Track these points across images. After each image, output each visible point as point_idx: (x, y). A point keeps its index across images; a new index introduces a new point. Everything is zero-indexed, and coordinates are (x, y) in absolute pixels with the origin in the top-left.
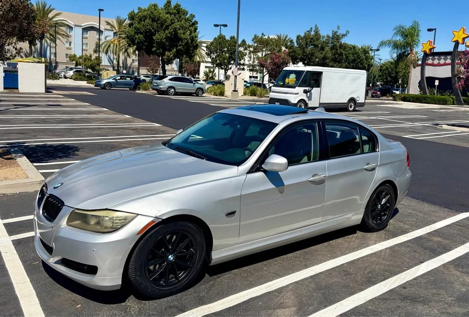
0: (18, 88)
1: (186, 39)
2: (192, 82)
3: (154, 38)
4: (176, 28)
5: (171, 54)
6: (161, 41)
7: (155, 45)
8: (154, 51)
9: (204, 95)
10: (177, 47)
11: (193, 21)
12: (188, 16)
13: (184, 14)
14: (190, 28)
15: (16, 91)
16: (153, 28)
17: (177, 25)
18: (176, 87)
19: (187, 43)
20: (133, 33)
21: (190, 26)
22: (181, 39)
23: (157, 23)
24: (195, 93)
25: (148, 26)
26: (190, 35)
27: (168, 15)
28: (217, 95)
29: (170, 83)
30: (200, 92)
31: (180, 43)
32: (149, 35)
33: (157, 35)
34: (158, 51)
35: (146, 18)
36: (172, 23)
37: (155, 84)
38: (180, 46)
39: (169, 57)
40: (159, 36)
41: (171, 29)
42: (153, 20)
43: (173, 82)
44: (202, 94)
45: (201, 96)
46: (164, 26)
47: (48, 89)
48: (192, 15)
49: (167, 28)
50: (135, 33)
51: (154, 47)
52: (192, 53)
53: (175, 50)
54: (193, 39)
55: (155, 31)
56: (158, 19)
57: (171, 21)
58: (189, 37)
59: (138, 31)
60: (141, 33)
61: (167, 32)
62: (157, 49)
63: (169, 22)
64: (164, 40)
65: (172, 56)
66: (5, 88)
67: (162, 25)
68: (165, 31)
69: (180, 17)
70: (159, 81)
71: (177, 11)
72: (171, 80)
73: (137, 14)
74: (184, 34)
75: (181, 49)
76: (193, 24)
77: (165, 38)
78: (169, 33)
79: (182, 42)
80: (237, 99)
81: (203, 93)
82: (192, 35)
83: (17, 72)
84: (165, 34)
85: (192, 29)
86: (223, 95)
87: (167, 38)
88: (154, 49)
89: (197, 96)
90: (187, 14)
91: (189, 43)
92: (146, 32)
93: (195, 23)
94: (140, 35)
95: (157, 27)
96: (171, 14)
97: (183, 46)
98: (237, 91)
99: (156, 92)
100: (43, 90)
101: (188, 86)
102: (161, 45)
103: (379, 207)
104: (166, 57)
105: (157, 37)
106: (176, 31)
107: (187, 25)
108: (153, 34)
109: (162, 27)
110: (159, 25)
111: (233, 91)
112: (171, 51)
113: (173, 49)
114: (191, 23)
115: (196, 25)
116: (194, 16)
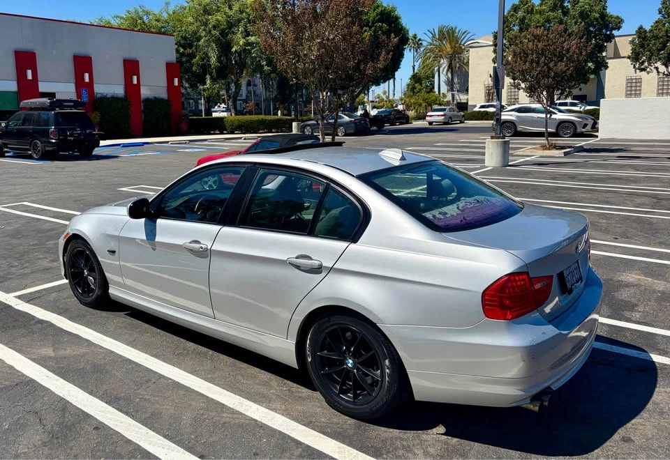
103: (350, 362)
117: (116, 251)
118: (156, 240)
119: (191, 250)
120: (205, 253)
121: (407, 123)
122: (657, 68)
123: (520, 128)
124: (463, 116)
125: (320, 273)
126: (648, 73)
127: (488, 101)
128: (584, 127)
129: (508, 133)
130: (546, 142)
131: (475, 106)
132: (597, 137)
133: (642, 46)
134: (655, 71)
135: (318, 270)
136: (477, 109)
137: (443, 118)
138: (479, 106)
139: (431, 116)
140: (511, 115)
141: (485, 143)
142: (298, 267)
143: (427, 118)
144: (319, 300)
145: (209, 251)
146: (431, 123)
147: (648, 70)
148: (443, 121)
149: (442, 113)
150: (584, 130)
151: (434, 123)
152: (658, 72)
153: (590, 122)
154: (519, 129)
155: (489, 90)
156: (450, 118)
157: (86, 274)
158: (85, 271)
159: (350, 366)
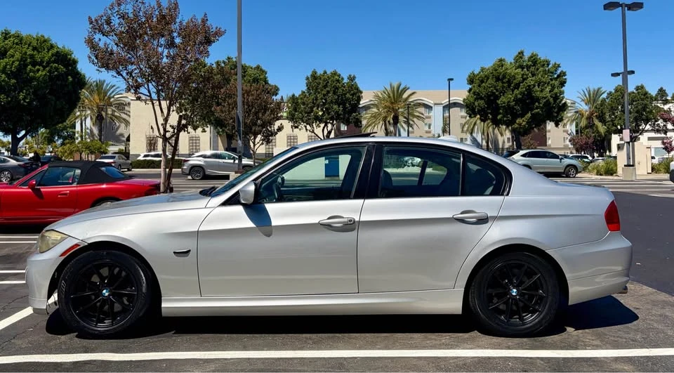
0: (338, 176)
1: (545, 98)
2: (558, 157)
3: (499, 102)
4: (529, 86)
5: (523, 121)
6: (509, 105)
7: (501, 111)
8: (500, 120)
9: (578, 175)
10: (532, 110)
11: (559, 72)
12: (550, 66)
13: (544, 65)
14: (551, 83)
15: (337, 178)
16: (497, 90)
17: (531, 81)
18: (533, 166)
19: (548, 103)
20: (472, 100)
21: (551, 80)
22: (538, 100)
23: (503, 83)
24: (564, 173)
25: (490, 88)
26: (550, 91)
27: (519, 70)
28: (601, 175)
29: (525, 160)
30: (572, 171)
31: (537, 104)
32: (491, 100)
33: (502, 97)
34: (505, 119)
35: (488, 78)
36: (524, 79)
38: (537, 108)
39: (520, 124)
40: (505, 99)
41: (522, 88)
42: (498, 79)
43: (528, 159)
44: (576, 174)
45: (575, 177)
46: (512, 85)
48: (555, 64)
49: (517, 86)
50: (476, 99)
51: (500, 114)
52: (557, 117)
53: (529, 115)
54: (556, 97)
55: (500, 93)
56: (504, 77)
57: (522, 77)
58: (548, 95)
59: (478, 96)
60: (482, 98)
61: (516, 92)
62: (504, 116)
63: (519, 78)
64: (512, 104)
65: (524, 123)
66: (326, 176)
67: (509, 82)
68: (513, 91)
69: (537, 69)
71: (532, 62)
72: (524, 156)
73: (478, 75)
74: (542, 91)
75: (538, 113)
76: (559, 76)
77: (514, 100)
78: (521, 93)
79: (539, 103)
80: (634, 179)
81: (577, 172)
82: (554, 91)
84: (514, 95)
85: (557, 83)
86: (612, 175)
87: (517, 101)
88: (499, 117)
89: (568, 176)
90: (548, 65)
91: (550, 103)
92: (488, 96)
93: (564, 74)
94: (480, 101)
95: (503, 87)
96: (522, 67)
97: (542, 108)
98: (633, 166)
101: (551, 164)
102: (509, 109)
103: (514, 292)
104: (516, 126)
105: (502, 100)
106: (529, 89)
107: (546, 78)
108: (497, 98)
109: (509, 86)
110: (506, 85)
111: (625, 166)
112: (522, 116)
113: (526, 114)
114: (556, 76)
115: (564, 77)
116: (559, 66)
117: (189, 251)
118: (273, 224)
119: (329, 225)
120: (350, 226)
122: (306, 127)
123: (209, 171)
124: (131, 164)
125: (487, 222)
126: (300, 129)
127: (150, 151)
129: (197, 176)
131: (139, 155)
133: (295, 110)
134: (304, 129)
135: (483, 220)
136: (141, 158)
138: (142, 155)
140: (197, 160)
142: (462, 221)
144: (494, 243)
145: (357, 224)
147: (300, 127)
149: (112, 160)
152: (307, 130)
154: (207, 173)
155: (150, 141)
156: (120, 165)
157: (107, 294)
158: (104, 291)
159: (514, 294)
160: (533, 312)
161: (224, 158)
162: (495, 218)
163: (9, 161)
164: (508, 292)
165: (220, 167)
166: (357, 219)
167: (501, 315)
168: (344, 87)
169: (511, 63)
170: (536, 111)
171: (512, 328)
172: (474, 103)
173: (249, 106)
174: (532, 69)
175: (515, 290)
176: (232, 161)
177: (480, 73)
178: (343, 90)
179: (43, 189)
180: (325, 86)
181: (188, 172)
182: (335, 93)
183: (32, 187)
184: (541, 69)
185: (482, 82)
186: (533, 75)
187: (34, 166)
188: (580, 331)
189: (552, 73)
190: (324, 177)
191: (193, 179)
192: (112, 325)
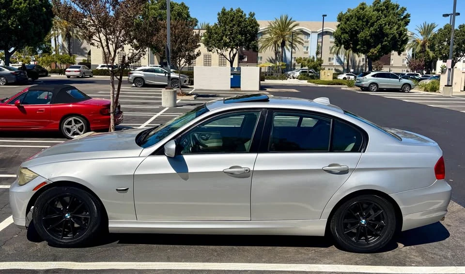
0: (240, 87)
1: (392, 34)
2: (398, 78)
3: (359, 36)
4: (381, 25)
5: (375, 50)
6: (365, 39)
7: (360, 43)
8: (359, 49)
9: (412, 91)
10: (382, 42)
11: (405, 14)
12: (399, 9)
13: (394, 9)
14: (398, 22)
15: (238, 89)
16: (358, 27)
17: (382, 21)
18: (379, 84)
19: (394, 38)
20: (340, 34)
21: (399, 20)
22: (387, 35)
23: (363, 22)
24: (401, 89)
25: (353, 25)
26: (397, 29)
27: (376, 12)
28: (427, 91)
29: (374, 79)
30: (407, 88)
31: (386, 38)
32: (353, 34)
33: (362, 33)
34: (362, 49)
35: (352, 18)
36: (378, 20)
37: (358, 81)
38: (385, 41)
39: (373, 53)
40: (364, 34)
41: (376, 26)
42: (359, 19)
43: (376, 78)
44: (410, 89)
45: (408, 92)
46: (369, 24)
47: (262, 88)
48: (403, 8)
49: (372, 25)
50: (342, 33)
51: (359, 45)
52: (400, 48)
53: (380, 46)
54: (401, 34)
55: (360, 29)
56: (364, 17)
57: (377, 18)
58: (395, 32)
59: (343, 31)
60: (346, 33)
61: (372, 29)
62: (362, 47)
63: (374, 18)
64: (368, 38)
65: (376, 52)
66: (231, 87)
67: (367, 22)
68: (369, 28)
69: (389, 12)
70: (361, 78)
71: (386, 6)
72: (373, 76)
73: (345, 14)
74: (391, 29)
75: (386, 44)
76: (405, 17)
77: (369, 35)
78: (374, 30)
79: (388, 38)
80: (450, 95)
81: (411, 89)
82: (400, 29)
83: (240, 74)
84: (370, 31)
85: (402, 23)
86: (435, 91)
87: (371, 35)
88: (358, 47)
89: (404, 92)
90: (398, 8)
91: (396, 38)
92: (352, 31)
93: (408, 16)
94: (345, 35)
95: (363, 25)
96: (378, 10)
97: (389, 42)
98: (451, 86)
99: (360, 88)
100: (257, 88)
101: (394, 82)
102: (365, 42)
103: (363, 222)
104: (370, 54)
105: (361, 35)
106: (381, 28)
107: (395, 19)
108: (358, 32)
109: (367, 25)
110: (364, 23)
111: (445, 86)
112: (375, 47)
113: (377, 45)
114: (402, 17)
115: (408, 18)
116: (405, 9)
117: (128, 189)
118: (189, 171)
119: (232, 174)
120: (247, 174)
121: (46, 76)
122: (217, 50)
123: (147, 81)
124: (92, 72)
125: (347, 173)
126: (213, 53)
127: (106, 63)
128: (185, 82)
129: (139, 85)
130: (180, 91)
131: (98, 66)
132: (193, 88)
133: (210, 37)
134: (216, 52)
136: (99, 68)
137: (79, 73)
138: (100, 66)
139: (69, 71)
140: (139, 73)
141: (161, 92)
142: (330, 172)
143: (66, 73)
145: (251, 173)
146: (69, 77)
147: (213, 51)
148: (78, 75)
149: (78, 70)
150: (185, 84)
151: (71, 77)
152: (218, 53)
153: (187, 79)
154: (146, 83)
156: (84, 73)
157: (68, 217)
158: (67, 215)
159: (363, 223)
160: (376, 236)
161: (158, 72)
162: (354, 170)
163: (4, 70)
164: (359, 221)
165: (154, 78)
166: (252, 169)
167: (352, 237)
168: (246, 21)
169: (370, 6)
170: (385, 43)
171: (360, 246)
172: (341, 37)
173: (176, 37)
174: (385, 12)
175: (364, 221)
176: (164, 75)
177: (346, 13)
178: (245, 24)
179: (26, 107)
180: (232, 20)
181: (132, 82)
182: (239, 26)
183: (18, 105)
184: (391, 12)
185: (348, 20)
186: (386, 16)
187: (22, 74)
188: (408, 247)
189: (399, 15)
190: (229, 88)
191: (136, 87)
192: (73, 238)
